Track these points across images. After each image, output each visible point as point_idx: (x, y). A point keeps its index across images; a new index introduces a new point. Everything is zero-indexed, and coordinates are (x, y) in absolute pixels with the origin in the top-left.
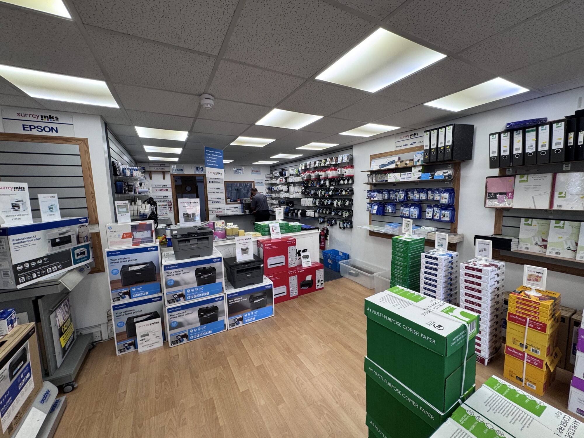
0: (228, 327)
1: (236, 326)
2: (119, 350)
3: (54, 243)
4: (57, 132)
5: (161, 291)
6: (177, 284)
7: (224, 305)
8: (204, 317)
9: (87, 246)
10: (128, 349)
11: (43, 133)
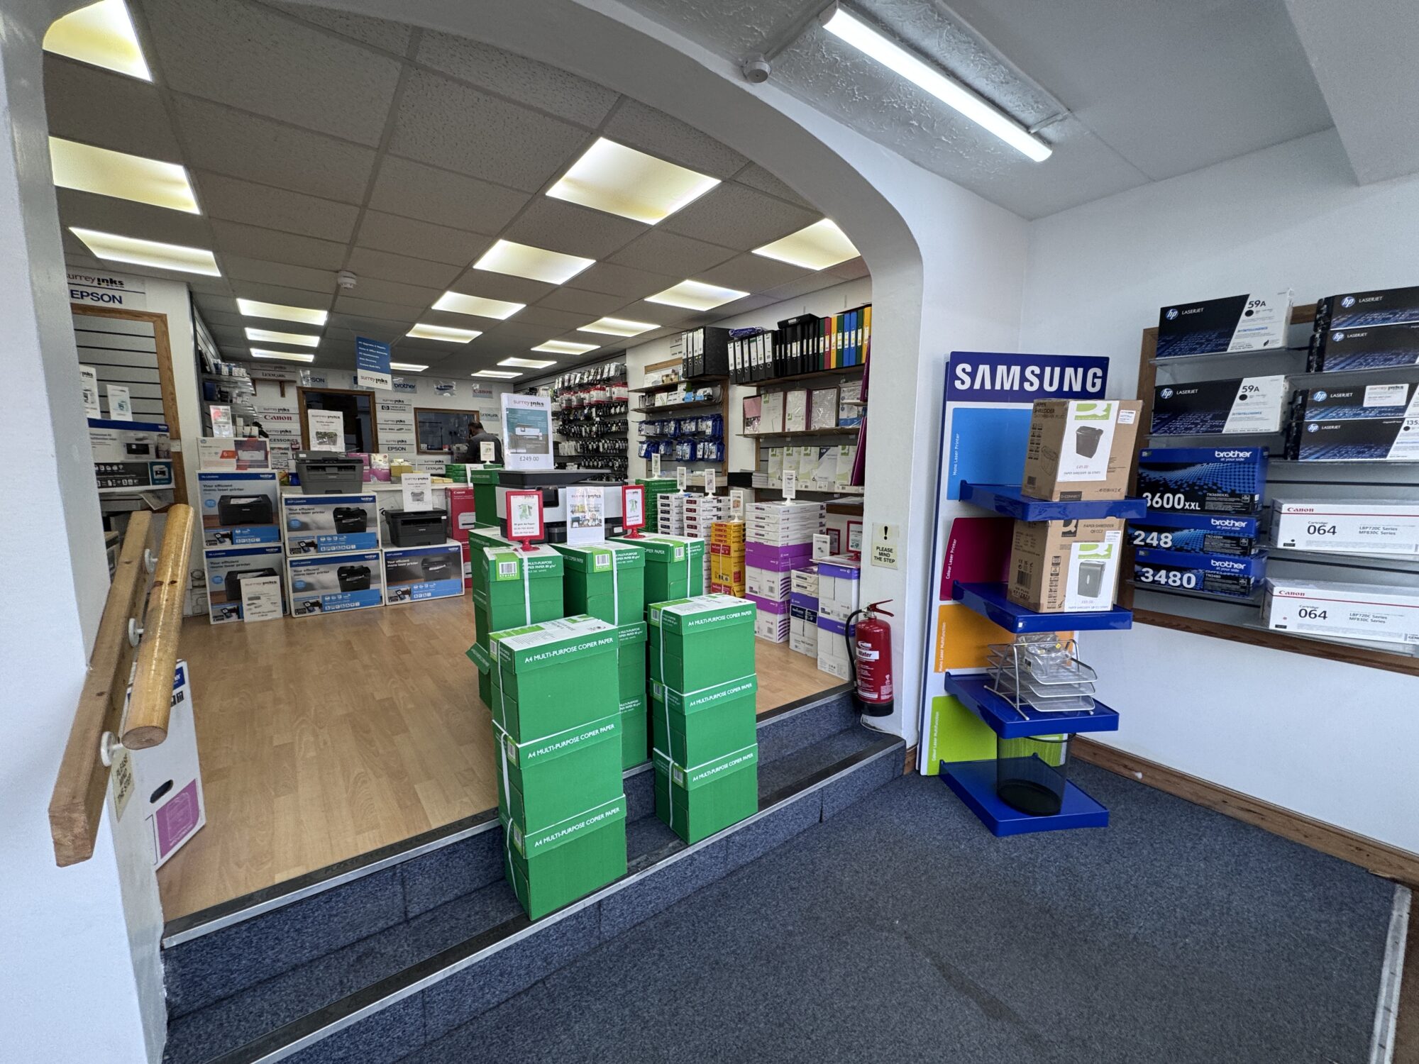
0: (386, 600)
1: (399, 602)
2: (215, 617)
3: (130, 450)
4: (120, 302)
5: (280, 539)
6: (304, 527)
7: (380, 568)
8: (348, 580)
9: (167, 464)
10: (228, 617)
11: (101, 304)
